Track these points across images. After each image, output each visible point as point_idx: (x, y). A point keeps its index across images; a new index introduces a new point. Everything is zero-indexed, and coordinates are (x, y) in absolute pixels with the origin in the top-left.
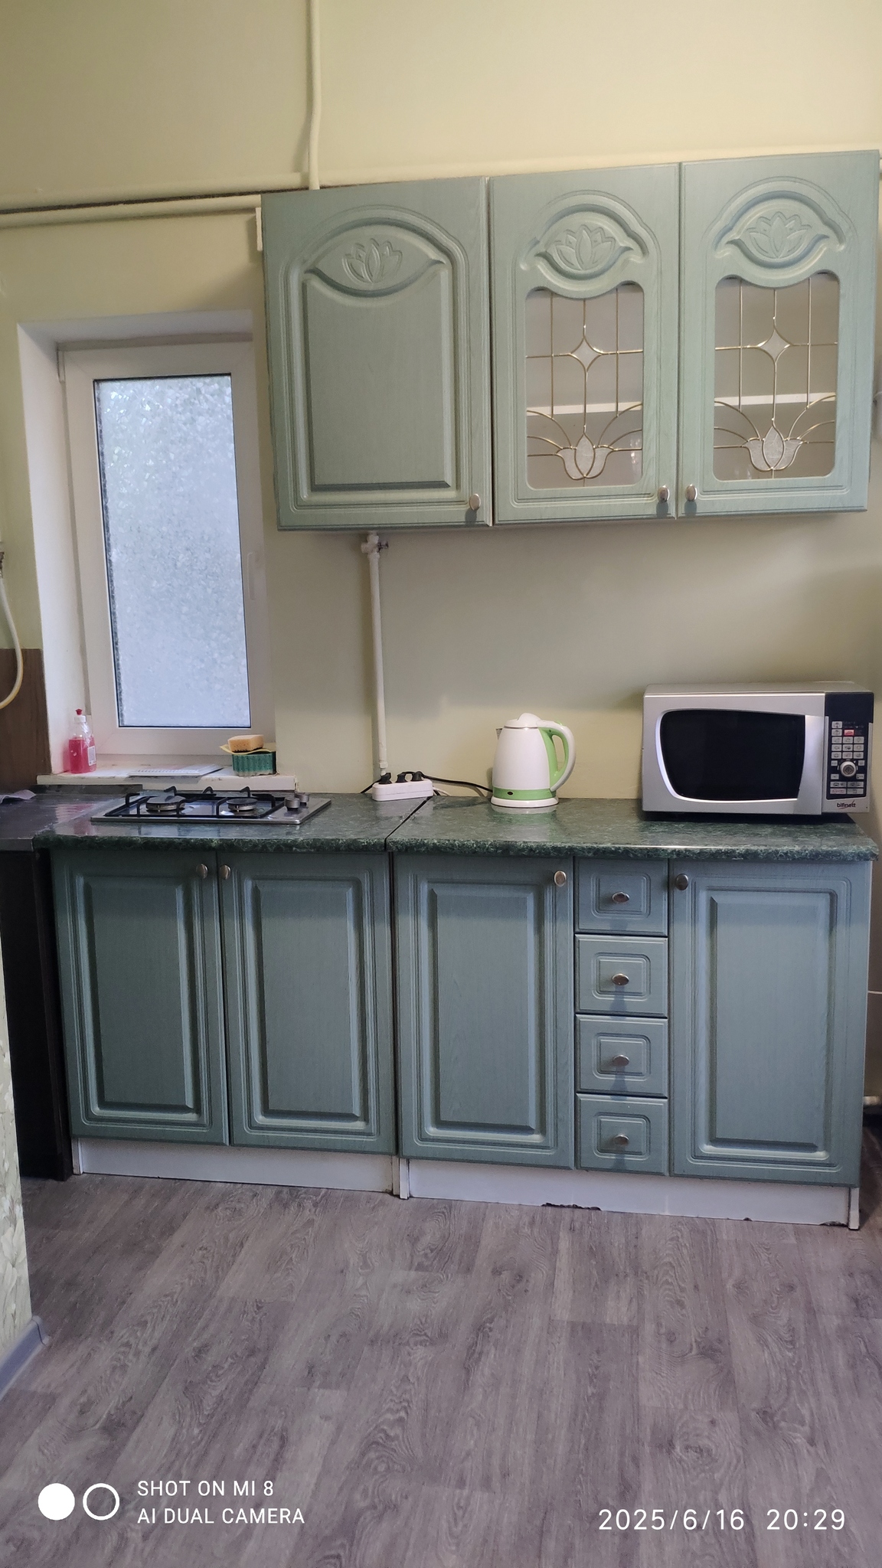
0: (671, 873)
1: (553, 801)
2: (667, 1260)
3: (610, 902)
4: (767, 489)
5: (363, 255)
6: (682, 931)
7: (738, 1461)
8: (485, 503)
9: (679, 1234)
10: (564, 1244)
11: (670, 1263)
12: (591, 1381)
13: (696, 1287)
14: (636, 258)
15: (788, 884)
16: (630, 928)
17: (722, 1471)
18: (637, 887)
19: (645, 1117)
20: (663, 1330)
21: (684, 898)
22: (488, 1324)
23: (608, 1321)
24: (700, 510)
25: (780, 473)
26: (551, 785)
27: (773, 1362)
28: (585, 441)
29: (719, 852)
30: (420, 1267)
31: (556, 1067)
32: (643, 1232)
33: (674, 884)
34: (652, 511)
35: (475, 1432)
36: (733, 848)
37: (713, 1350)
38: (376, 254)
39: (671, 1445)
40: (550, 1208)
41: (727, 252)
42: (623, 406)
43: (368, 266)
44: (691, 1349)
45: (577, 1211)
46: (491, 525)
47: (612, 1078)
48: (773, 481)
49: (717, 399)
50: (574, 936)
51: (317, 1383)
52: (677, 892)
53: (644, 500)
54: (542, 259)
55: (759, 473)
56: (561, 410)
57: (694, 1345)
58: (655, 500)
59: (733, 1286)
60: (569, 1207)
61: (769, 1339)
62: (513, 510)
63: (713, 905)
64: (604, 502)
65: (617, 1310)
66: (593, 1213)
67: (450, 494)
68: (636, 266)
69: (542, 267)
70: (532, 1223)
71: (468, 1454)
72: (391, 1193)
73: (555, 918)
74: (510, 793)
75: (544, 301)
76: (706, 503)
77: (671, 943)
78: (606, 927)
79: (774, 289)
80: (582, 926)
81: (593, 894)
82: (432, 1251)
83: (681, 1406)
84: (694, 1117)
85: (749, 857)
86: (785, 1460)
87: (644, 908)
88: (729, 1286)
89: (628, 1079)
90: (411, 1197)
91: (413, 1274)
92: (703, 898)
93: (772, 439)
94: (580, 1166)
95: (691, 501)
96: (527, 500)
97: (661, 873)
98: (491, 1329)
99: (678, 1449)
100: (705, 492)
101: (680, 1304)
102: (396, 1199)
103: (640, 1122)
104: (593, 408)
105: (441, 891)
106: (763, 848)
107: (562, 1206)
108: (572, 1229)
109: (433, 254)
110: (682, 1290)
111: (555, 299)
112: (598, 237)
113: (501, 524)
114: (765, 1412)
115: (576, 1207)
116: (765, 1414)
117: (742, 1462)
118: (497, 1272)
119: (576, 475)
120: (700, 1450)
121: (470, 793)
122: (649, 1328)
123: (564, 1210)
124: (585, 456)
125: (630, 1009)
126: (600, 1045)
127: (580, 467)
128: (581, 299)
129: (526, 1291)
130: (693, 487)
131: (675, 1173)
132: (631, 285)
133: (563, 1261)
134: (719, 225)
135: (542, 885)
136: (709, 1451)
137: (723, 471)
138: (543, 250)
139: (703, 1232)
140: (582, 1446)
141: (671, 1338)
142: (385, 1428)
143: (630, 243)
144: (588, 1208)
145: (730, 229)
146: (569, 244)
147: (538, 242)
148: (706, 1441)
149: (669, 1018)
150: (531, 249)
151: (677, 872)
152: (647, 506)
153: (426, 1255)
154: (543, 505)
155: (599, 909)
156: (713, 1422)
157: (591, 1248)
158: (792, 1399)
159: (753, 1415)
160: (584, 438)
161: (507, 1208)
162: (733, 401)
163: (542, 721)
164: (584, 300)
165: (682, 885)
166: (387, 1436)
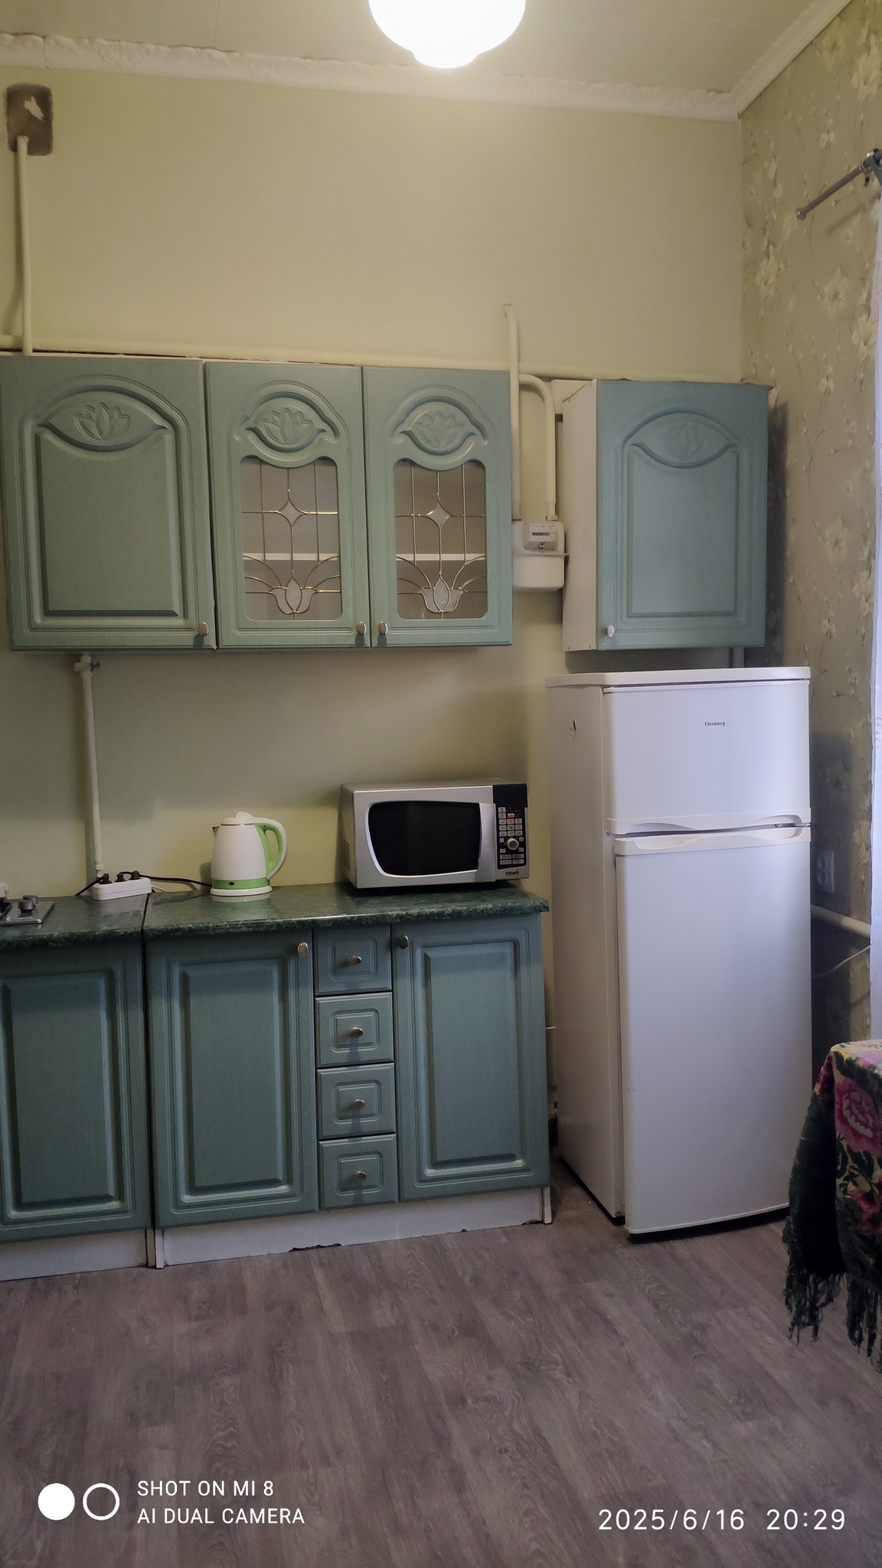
0: (393, 936)
1: (268, 889)
2: (410, 1272)
3: (343, 966)
4: (439, 627)
5: (94, 415)
6: (404, 985)
7: (519, 1399)
8: (211, 630)
9: (413, 1252)
10: (320, 1276)
11: (414, 1274)
12: (383, 1371)
13: (441, 1287)
14: (329, 437)
15: (483, 936)
16: (363, 987)
17: (509, 1409)
18: (364, 950)
19: (379, 1153)
20: (426, 1323)
21: (403, 955)
22: (278, 1348)
23: (379, 1326)
24: (390, 642)
25: (447, 615)
26: (267, 874)
27: (520, 1327)
28: (293, 583)
29: (432, 914)
30: (197, 1318)
31: (300, 1120)
32: (383, 1255)
33: (396, 945)
34: (352, 641)
35: (301, 1428)
36: (443, 910)
37: (471, 1329)
38: (105, 415)
39: (464, 1402)
40: (297, 1252)
41: (401, 440)
42: (323, 557)
43: (98, 424)
44: (454, 1331)
45: (321, 1250)
46: (215, 648)
47: (349, 1122)
48: (443, 621)
49: (398, 555)
50: (314, 1000)
51: (143, 1424)
52: (399, 951)
53: (344, 633)
54: (251, 432)
55: (431, 614)
56: (271, 557)
57: (455, 1328)
58: (354, 633)
59: (470, 1281)
60: (313, 1248)
61: (512, 1313)
62: (233, 637)
63: (426, 960)
64: (313, 633)
65: (383, 1315)
66: (335, 1249)
67: (178, 622)
68: (329, 445)
69: (252, 437)
70: (285, 1266)
71: (302, 1445)
72: (146, 1266)
73: (297, 985)
74: (232, 884)
75: (254, 467)
76: (394, 637)
77: (395, 996)
78: (342, 989)
79: (437, 471)
80: (322, 990)
81: (329, 959)
82: (204, 1303)
83: (461, 1373)
84: (419, 1145)
85: (456, 917)
86: (553, 1391)
87: (372, 969)
88: (467, 1280)
89: (363, 1121)
90: (166, 1265)
91: (194, 1324)
92: (419, 954)
93: (440, 587)
94: (324, 1207)
95: (382, 634)
96: (248, 629)
97: (384, 937)
98: (283, 1352)
99: (470, 1402)
100: (392, 628)
101: (433, 1301)
102: (153, 1270)
103: (375, 1157)
104: (298, 557)
105: (192, 972)
106: (465, 908)
107: (307, 1249)
108: (322, 1265)
109: (158, 420)
110: (431, 1291)
111: (264, 467)
112: (298, 418)
113: (224, 649)
114: (527, 1363)
115: (319, 1247)
116: (528, 1364)
117: (522, 1399)
118: (269, 1308)
119: (289, 611)
120: (488, 1399)
121: (184, 888)
122: (415, 1325)
123: (309, 1251)
124: (294, 596)
125: (363, 1059)
126: (338, 1094)
127: (290, 604)
128: (285, 468)
129: (301, 1317)
130: (384, 623)
131: (403, 1198)
132: (326, 460)
133: (324, 1290)
134: (394, 419)
135: (285, 958)
136: (494, 1398)
137: (404, 613)
138: (253, 426)
139: (432, 1246)
140: (393, 1417)
141: (435, 1327)
142: (221, 1442)
143: (325, 426)
144: (330, 1246)
145: (403, 422)
146: (275, 423)
147: (248, 419)
148: (490, 1392)
149: (395, 1061)
150: (243, 422)
151: (398, 935)
152: (348, 638)
153: (200, 1308)
154: (262, 634)
155: (335, 973)
156: (490, 1379)
157: (344, 1276)
158: (544, 1350)
159: (518, 1366)
160: (292, 581)
161: (259, 1258)
162: (409, 557)
163: (256, 818)
164: (288, 469)
165: (403, 945)
166: (225, 1448)
